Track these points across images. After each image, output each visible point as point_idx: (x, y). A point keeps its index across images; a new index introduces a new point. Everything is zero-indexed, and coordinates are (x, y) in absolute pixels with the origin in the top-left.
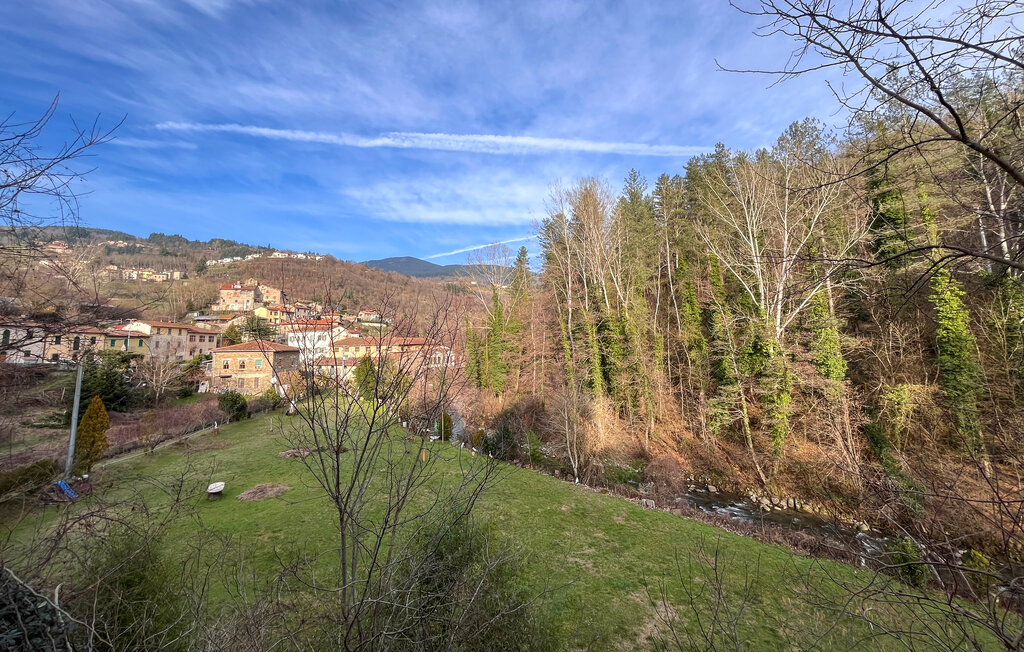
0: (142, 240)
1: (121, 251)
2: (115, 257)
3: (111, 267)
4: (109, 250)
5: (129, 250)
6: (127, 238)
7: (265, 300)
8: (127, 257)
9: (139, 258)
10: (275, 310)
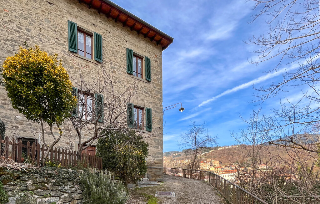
0: (181, 152)
1: (176, 156)
2: (175, 158)
3: (175, 161)
4: (174, 156)
5: (178, 156)
6: (178, 152)
7: (214, 165)
8: (178, 158)
9: (180, 157)
10: (217, 168)
